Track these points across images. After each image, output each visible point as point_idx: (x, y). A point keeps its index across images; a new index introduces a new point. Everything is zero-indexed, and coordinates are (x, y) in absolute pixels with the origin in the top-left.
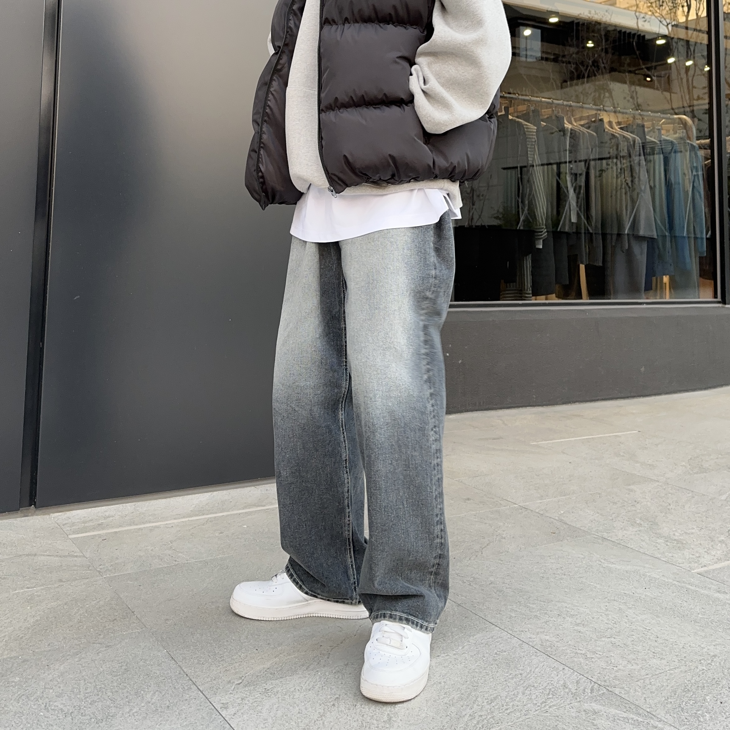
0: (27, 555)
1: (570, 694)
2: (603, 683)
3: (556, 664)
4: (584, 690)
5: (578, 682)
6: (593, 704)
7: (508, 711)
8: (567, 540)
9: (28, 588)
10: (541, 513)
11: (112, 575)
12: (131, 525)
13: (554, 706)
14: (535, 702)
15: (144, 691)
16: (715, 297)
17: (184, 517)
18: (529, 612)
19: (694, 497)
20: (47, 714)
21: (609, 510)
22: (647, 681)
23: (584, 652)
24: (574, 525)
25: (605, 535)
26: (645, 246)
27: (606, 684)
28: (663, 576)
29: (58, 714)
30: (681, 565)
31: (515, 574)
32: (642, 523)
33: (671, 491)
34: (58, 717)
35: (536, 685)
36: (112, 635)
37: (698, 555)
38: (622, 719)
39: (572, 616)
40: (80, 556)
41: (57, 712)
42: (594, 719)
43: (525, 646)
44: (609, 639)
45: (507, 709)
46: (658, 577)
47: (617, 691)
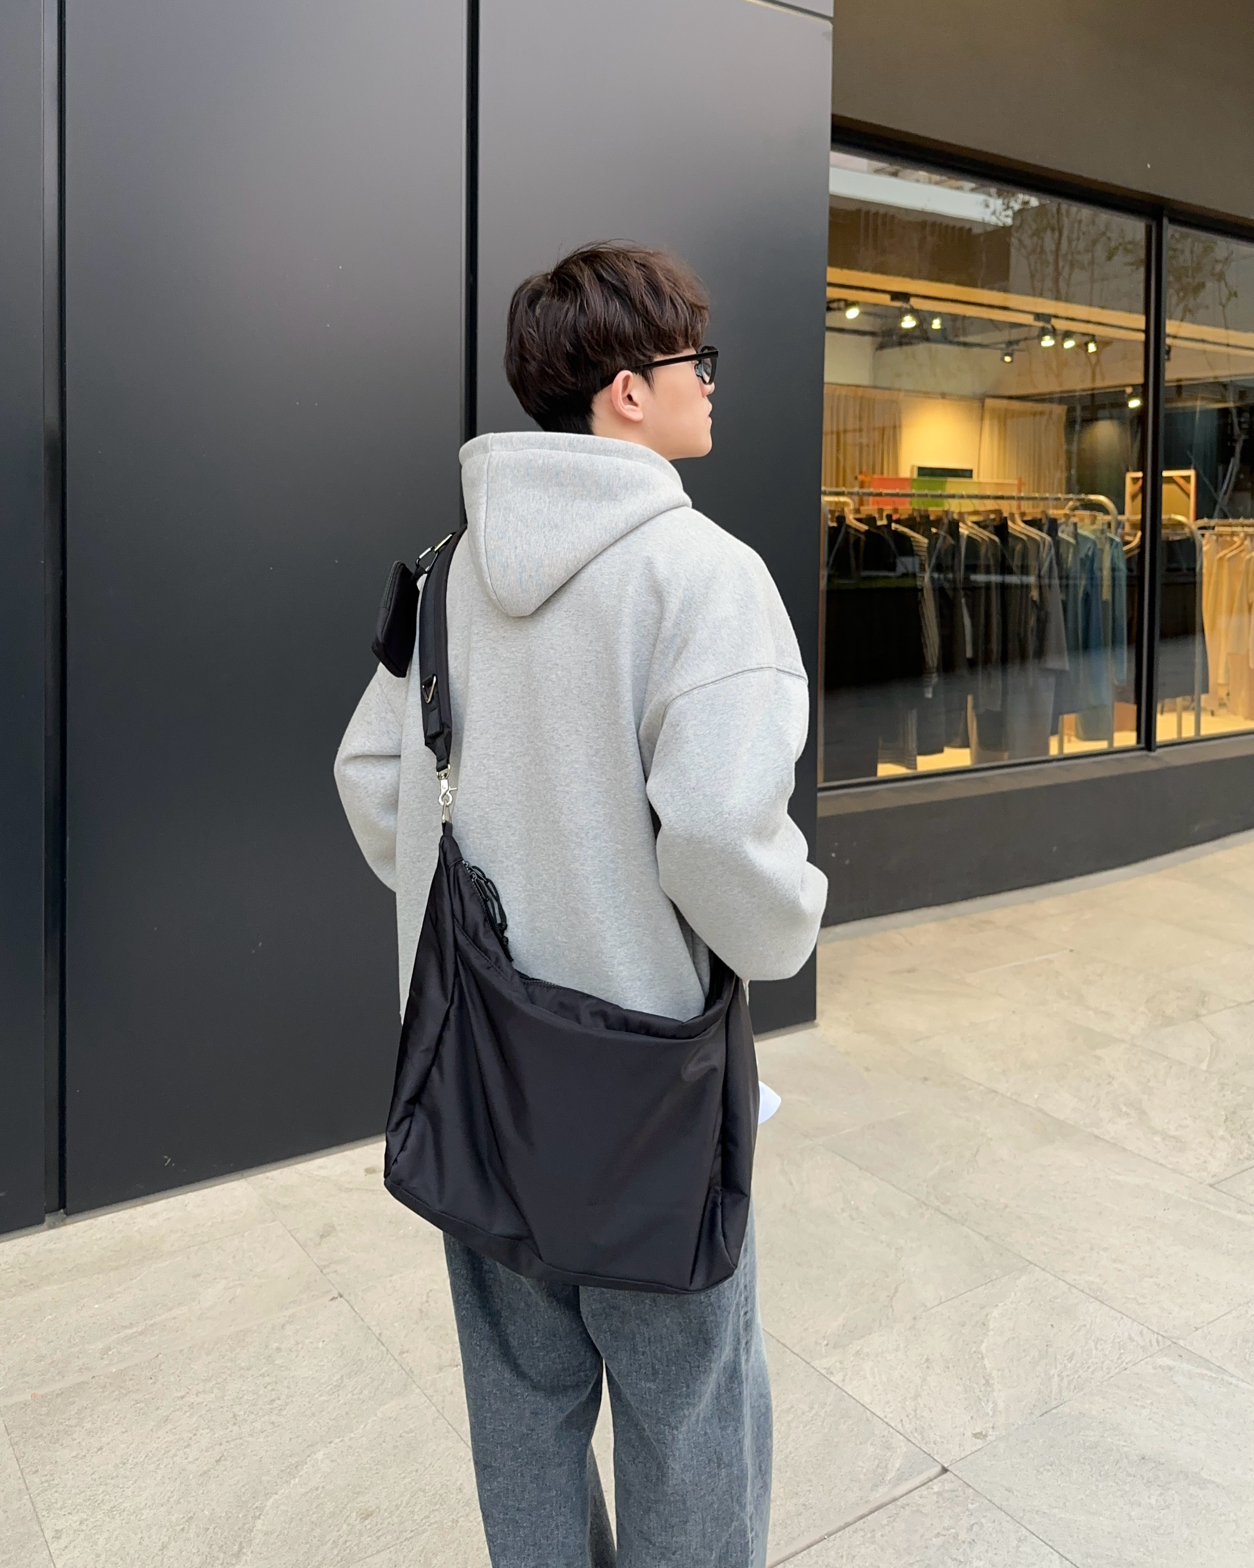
1: (1139, 1347)
2: (1165, 1334)
6: (1165, 1359)
8: (1059, 1140)
10: (1014, 1097)
13: (1129, 1362)
14: (1110, 1358)
16: (1138, 742)
18: (1060, 1246)
19: (1171, 1067)
23: (1132, 1296)
24: (1056, 1116)
25: (1095, 1131)
27: (1168, 1334)
28: (1177, 1191)
31: (1024, 1192)
32: (1128, 1110)
33: (1143, 1059)
38: (1196, 1375)
44: (1152, 1279)
46: (1172, 1192)
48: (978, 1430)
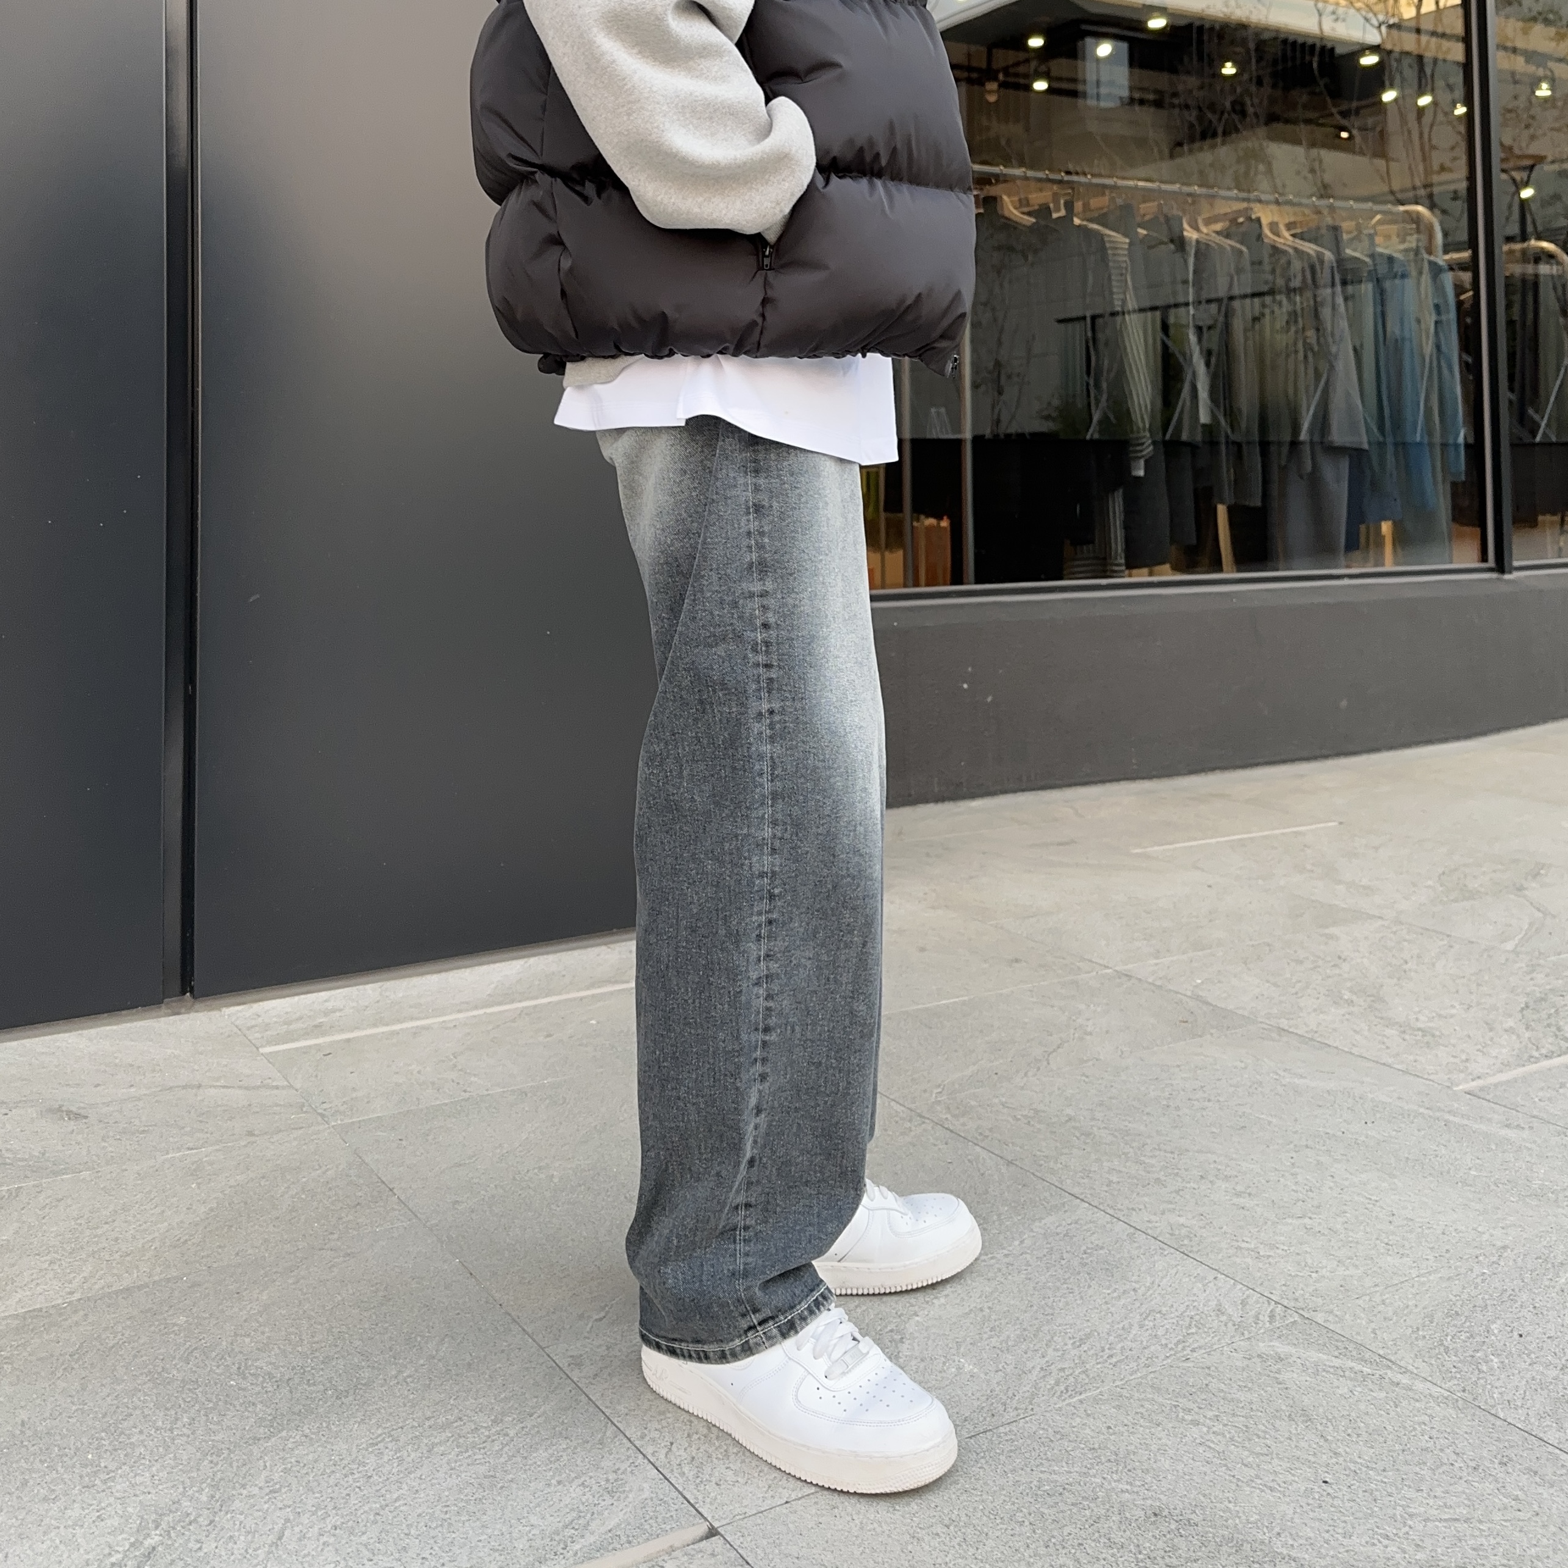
0: (184, 1087)
1: (1230, 1325)
2: (1292, 1304)
3: (1201, 1270)
4: (1257, 1317)
5: (1244, 1303)
7: (1114, 1360)
8: (1212, 1034)
9: (189, 1149)
10: (1159, 983)
11: (346, 1121)
12: (375, 1025)
13: (1200, 1347)
14: (1164, 1342)
15: (423, 1337)
16: (1484, 558)
17: (476, 1008)
18: (1143, 1173)
19: (1451, 947)
20: (244, 1384)
21: (1288, 976)
22: (1377, 1298)
23: (1253, 1246)
24: (1222, 1005)
25: (1284, 1023)
26: (1345, 465)
27: (1299, 1305)
28: (1399, 1098)
29: (263, 1382)
30: (1431, 1077)
31: (1114, 1101)
32: (1354, 998)
33: (1407, 937)
34: (263, 1388)
35: (1164, 1310)
36: (355, 1233)
37: (1464, 1057)
38: (1332, 1370)
39: (1227, 1178)
40: (283, 1088)
41: (261, 1379)
42: (1278, 1372)
44: (1300, 1221)
45: (1111, 1356)
46: (1390, 1100)
47: (1320, 1318)
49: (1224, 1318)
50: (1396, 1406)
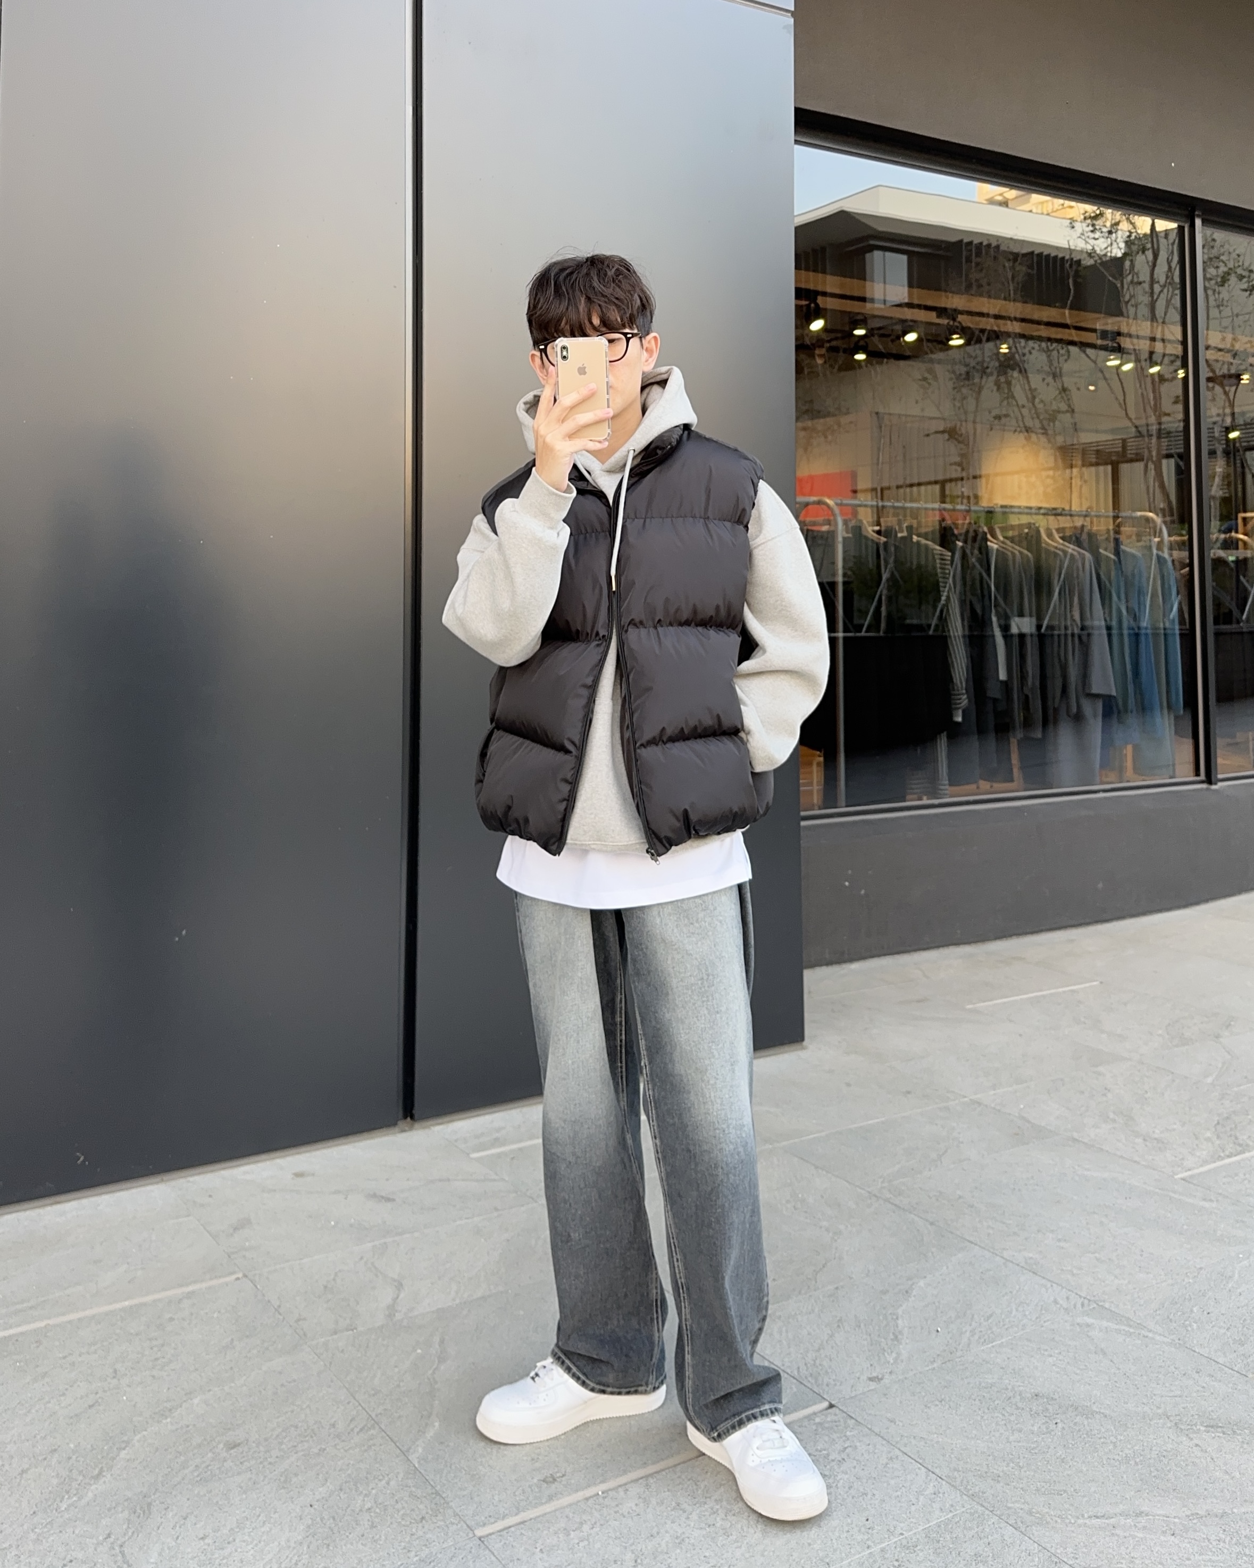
1: (1062, 1309)
2: (1092, 1299)
3: (1044, 1281)
4: (1075, 1305)
5: (1068, 1298)
6: (1086, 1318)
7: (1006, 1327)
8: (1033, 1143)
10: (998, 1108)
13: (1048, 1320)
14: (1029, 1318)
16: (1198, 774)
18: (1006, 1229)
19: (1174, 1081)
21: (1075, 1102)
22: (1136, 1295)
23: (1069, 1268)
24: (1038, 1123)
25: (1076, 1135)
26: (1100, 707)
27: (1095, 1299)
28: (1145, 1183)
30: (1162, 1170)
31: (983, 1186)
32: (1116, 1117)
33: (1147, 1074)
35: (1027, 1302)
37: (1181, 1157)
38: (1114, 1330)
39: (1052, 1231)
40: (499, 1180)
42: (1088, 1331)
43: (1011, 1264)
44: (1093, 1255)
45: (1004, 1325)
46: (1139, 1184)
47: (1107, 1305)
48: (874, 1374)
49: (1058, 1306)
50: (1147, 1347)
